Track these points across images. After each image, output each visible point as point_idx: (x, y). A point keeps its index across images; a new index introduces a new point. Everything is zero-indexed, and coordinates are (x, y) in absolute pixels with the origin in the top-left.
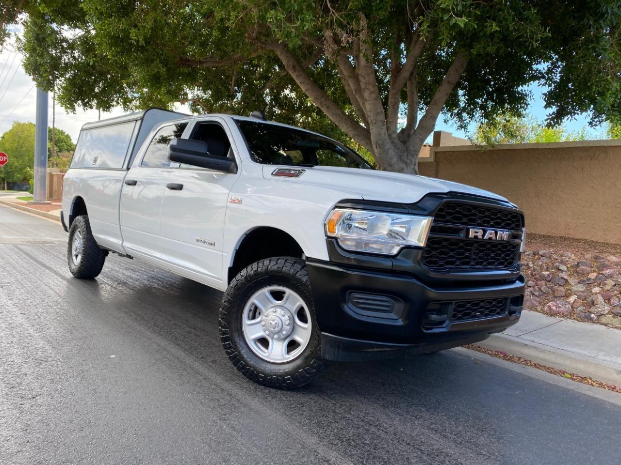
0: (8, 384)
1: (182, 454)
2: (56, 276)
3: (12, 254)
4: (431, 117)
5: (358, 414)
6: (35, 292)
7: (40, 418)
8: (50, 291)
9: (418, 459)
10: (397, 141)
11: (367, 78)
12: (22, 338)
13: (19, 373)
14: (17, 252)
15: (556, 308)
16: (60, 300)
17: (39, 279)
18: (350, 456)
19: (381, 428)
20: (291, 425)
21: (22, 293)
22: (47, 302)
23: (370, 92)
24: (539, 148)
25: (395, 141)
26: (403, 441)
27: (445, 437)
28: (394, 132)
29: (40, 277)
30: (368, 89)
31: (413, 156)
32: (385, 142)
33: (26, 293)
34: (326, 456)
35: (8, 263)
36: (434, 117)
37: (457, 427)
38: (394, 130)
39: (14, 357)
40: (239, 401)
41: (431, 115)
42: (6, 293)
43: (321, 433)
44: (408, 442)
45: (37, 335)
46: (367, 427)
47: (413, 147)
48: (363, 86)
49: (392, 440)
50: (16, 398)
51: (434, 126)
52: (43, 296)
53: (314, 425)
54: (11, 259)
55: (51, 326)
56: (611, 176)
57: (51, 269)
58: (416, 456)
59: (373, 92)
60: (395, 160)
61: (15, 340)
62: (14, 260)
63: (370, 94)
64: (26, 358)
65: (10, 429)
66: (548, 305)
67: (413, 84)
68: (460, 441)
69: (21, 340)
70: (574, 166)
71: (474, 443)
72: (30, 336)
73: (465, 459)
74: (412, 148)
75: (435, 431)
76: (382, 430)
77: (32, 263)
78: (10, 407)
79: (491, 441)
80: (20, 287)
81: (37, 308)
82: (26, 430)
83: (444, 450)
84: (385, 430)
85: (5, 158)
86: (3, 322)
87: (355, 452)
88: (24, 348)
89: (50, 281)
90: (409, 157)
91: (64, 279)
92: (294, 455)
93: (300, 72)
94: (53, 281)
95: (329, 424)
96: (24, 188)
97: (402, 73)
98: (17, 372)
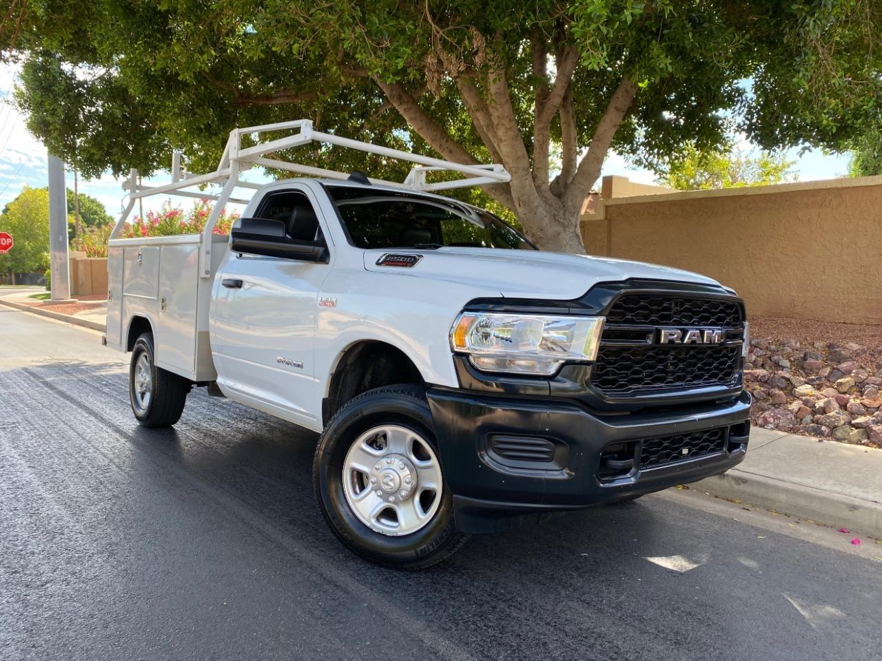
0: (8, 567)
1: (239, 653)
2: (79, 410)
3: (20, 380)
4: (595, 158)
5: (484, 585)
6: (50, 435)
7: (50, 613)
8: (71, 433)
9: (559, 644)
10: (549, 195)
11: (500, 110)
12: (29, 503)
13: (23, 553)
14: (27, 377)
15: (774, 420)
16: (84, 445)
17: (55, 415)
18: (467, 644)
19: (513, 604)
20: (390, 606)
21: (32, 436)
22: (66, 449)
23: (506, 129)
24: (749, 194)
25: (546, 195)
26: (541, 619)
27: (600, 611)
28: (544, 182)
29: (57, 413)
30: (503, 125)
31: (572, 214)
32: (532, 197)
33: (37, 437)
34: (434, 646)
35: (13, 395)
36: (599, 158)
37: (618, 598)
38: (544, 180)
39: (18, 529)
40: (321, 575)
41: (595, 156)
42: (9, 438)
43: (431, 615)
44: (548, 620)
45: (51, 496)
46: (493, 604)
47: (572, 201)
48: (495, 121)
49: (526, 619)
50: (19, 588)
51: (599, 170)
52: (61, 440)
53: (422, 603)
54: (18, 389)
55: (69, 483)
56: (849, 229)
57: (73, 399)
58: (557, 640)
59: (510, 129)
60: (546, 221)
61: (20, 505)
62: (22, 389)
63: (506, 132)
64: (35, 530)
65: (10, 630)
66: (762, 416)
67: (568, 112)
68: (620, 615)
69: (28, 504)
70: (797, 217)
71: (639, 618)
72: (41, 499)
73: (623, 640)
74: (570, 204)
75: (587, 603)
76: (514, 606)
77: (47, 392)
78: (10, 600)
79: (662, 613)
80: (28, 429)
81: (51, 457)
82: (32, 630)
83: (596, 630)
84: (519, 606)
85: (9, 241)
86: (4, 481)
87: (475, 639)
88: (31, 516)
89: (72, 417)
90: (566, 217)
91: (90, 413)
92: (390, 647)
93: (409, 104)
94: (75, 417)
95: (442, 602)
96: (39, 281)
97: (549, 99)
98: (22, 551)
